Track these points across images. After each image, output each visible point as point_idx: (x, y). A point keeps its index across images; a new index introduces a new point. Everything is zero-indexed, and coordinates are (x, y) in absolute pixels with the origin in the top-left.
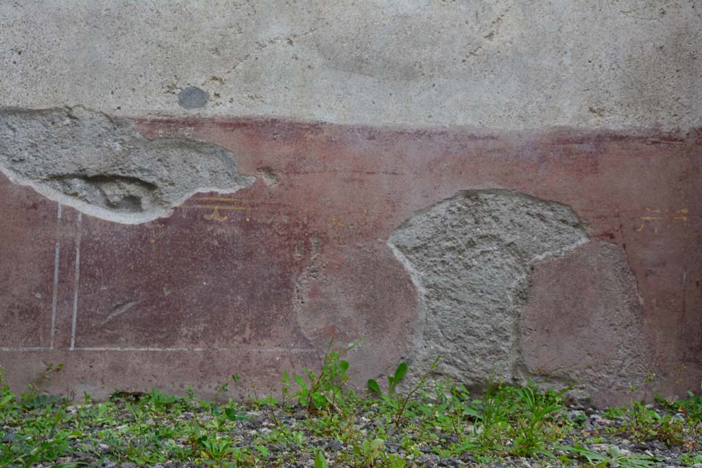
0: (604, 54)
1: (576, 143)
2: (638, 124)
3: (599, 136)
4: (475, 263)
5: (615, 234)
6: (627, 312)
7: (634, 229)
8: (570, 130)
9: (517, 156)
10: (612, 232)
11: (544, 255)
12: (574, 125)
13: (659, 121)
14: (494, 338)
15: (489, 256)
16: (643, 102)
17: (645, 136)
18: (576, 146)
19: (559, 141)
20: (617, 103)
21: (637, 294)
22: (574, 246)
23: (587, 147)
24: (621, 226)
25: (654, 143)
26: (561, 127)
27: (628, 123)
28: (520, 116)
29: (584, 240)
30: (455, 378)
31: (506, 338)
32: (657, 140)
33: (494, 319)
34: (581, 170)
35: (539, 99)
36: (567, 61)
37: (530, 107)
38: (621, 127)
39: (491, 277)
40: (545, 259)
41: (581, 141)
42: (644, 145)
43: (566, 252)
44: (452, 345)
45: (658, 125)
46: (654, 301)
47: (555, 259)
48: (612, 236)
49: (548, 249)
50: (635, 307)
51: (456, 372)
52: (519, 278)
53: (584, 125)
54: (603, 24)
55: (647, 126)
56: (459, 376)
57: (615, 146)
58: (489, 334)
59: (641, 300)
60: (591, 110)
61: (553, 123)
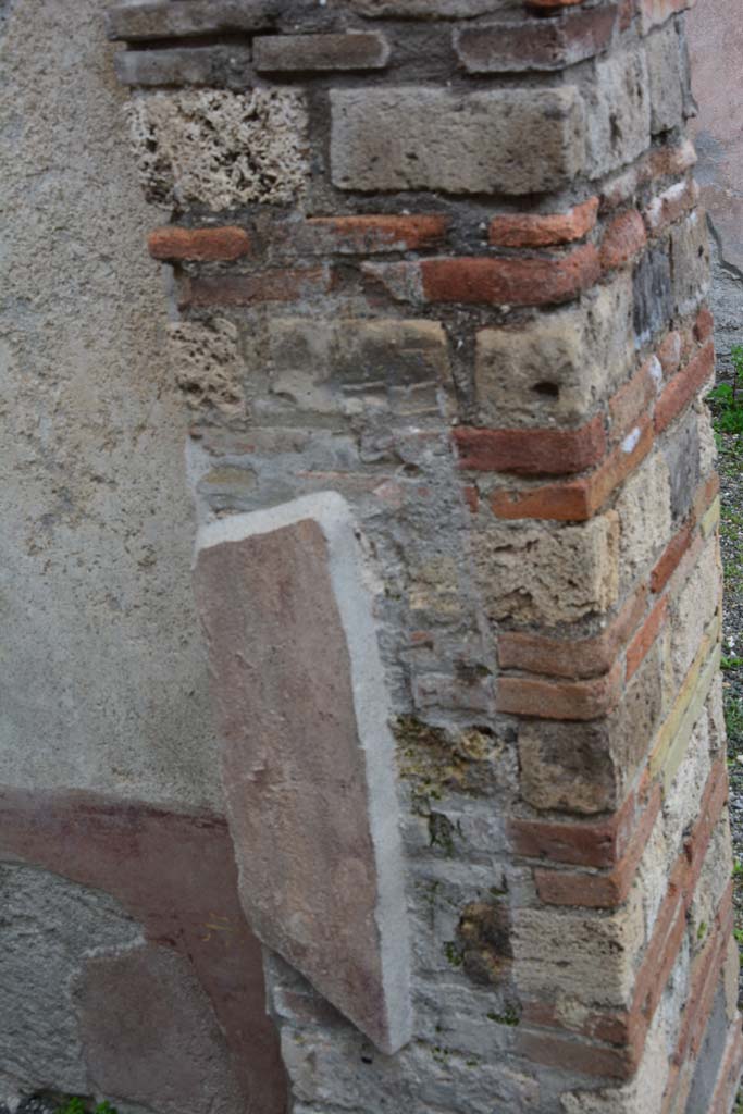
0: (114, 697)
1: (103, 812)
2: (180, 798)
3: (132, 808)
4: (17, 946)
5: (177, 940)
6: (209, 1042)
7: (200, 937)
8: (94, 796)
9: (33, 822)
10: (171, 936)
11: (96, 949)
12: (96, 788)
13: (208, 797)
14: (56, 1039)
15: (30, 941)
16: (181, 768)
17: (193, 814)
18: (105, 818)
19: (82, 808)
20: (148, 766)
21: (216, 1021)
22: (129, 946)
23: (120, 821)
24: (182, 931)
25: (205, 826)
26: (79, 790)
27: (166, 795)
28: (24, 770)
29: (140, 941)
30: (21, 1079)
31: (72, 1042)
32: (209, 822)
33: (52, 1017)
34: (118, 850)
35: (44, 750)
36: (69, 702)
37: (35, 759)
38: (159, 800)
39: (39, 966)
40: (96, 957)
41: (112, 811)
42: (193, 827)
43: (121, 951)
44: (11, 1038)
45: (206, 802)
46: (239, 1033)
47: (108, 960)
48: (173, 943)
49: (99, 944)
50: (216, 1036)
51: (21, 1073)
52: (74, 971)
53: (108, 791)
54: (105, 654)
55: (192, 802)
56: (26, 1078)
57: (155, 824)
58: (51, 1033)
59: (223, 1030)
60: (114, 770)
61: (69, 784)
